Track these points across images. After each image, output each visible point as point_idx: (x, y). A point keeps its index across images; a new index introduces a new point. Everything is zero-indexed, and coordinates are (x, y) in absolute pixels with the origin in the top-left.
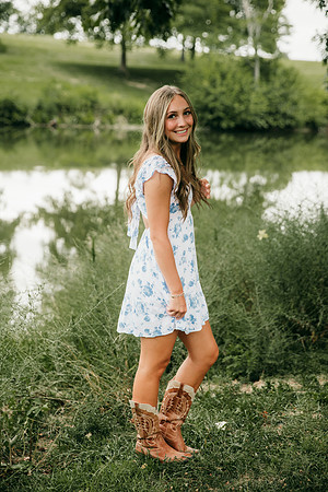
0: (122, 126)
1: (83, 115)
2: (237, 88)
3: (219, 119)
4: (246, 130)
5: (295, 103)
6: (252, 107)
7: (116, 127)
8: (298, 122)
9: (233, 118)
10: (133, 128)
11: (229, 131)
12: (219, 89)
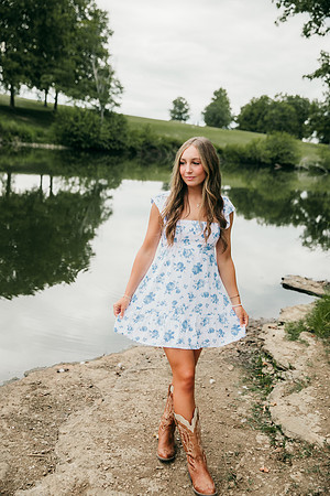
0: (18, 143)
4: (97, 150)
7: (13, 143)
8: (126, 147)
10: (25, 144)
11: (86, 150)
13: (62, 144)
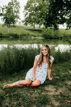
0: (33, 38)
1: (27, 36)
2: (50, 32)
3: (47, 37)
4: (51, 38)
5: (58, 34)
6: (52, 35)
7: (32, 38)
8: (59, 37)
9: (49, 37)
11: (49, 38)
12: (47, 32)
13: (43, 37)
